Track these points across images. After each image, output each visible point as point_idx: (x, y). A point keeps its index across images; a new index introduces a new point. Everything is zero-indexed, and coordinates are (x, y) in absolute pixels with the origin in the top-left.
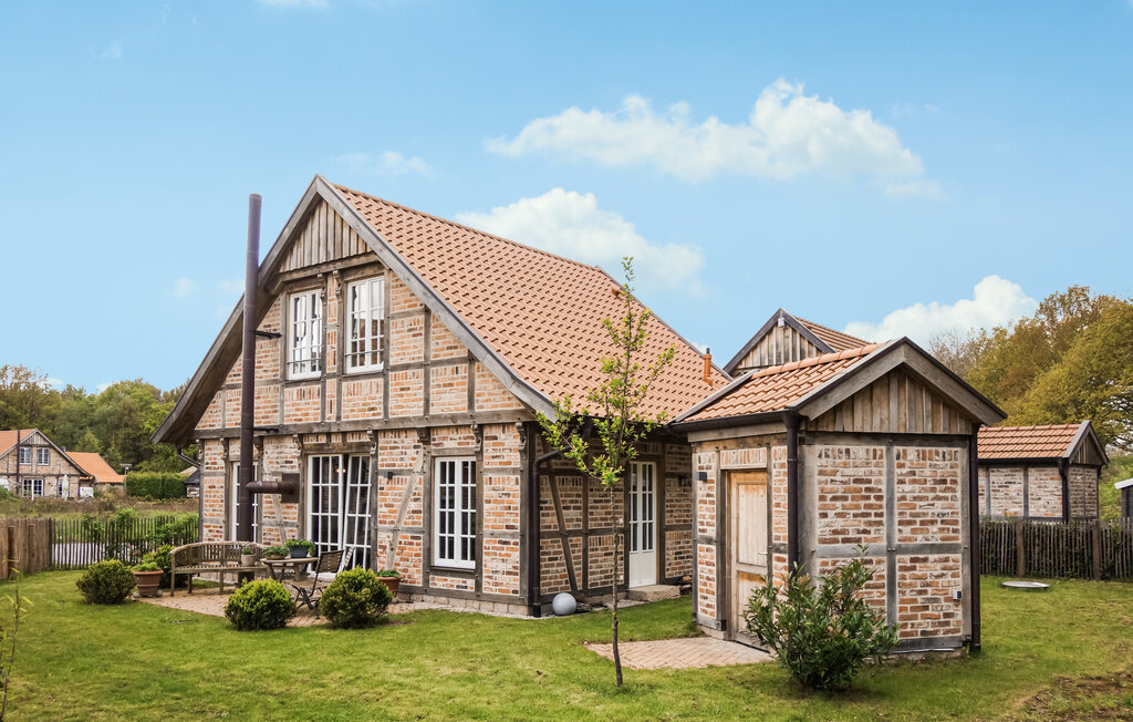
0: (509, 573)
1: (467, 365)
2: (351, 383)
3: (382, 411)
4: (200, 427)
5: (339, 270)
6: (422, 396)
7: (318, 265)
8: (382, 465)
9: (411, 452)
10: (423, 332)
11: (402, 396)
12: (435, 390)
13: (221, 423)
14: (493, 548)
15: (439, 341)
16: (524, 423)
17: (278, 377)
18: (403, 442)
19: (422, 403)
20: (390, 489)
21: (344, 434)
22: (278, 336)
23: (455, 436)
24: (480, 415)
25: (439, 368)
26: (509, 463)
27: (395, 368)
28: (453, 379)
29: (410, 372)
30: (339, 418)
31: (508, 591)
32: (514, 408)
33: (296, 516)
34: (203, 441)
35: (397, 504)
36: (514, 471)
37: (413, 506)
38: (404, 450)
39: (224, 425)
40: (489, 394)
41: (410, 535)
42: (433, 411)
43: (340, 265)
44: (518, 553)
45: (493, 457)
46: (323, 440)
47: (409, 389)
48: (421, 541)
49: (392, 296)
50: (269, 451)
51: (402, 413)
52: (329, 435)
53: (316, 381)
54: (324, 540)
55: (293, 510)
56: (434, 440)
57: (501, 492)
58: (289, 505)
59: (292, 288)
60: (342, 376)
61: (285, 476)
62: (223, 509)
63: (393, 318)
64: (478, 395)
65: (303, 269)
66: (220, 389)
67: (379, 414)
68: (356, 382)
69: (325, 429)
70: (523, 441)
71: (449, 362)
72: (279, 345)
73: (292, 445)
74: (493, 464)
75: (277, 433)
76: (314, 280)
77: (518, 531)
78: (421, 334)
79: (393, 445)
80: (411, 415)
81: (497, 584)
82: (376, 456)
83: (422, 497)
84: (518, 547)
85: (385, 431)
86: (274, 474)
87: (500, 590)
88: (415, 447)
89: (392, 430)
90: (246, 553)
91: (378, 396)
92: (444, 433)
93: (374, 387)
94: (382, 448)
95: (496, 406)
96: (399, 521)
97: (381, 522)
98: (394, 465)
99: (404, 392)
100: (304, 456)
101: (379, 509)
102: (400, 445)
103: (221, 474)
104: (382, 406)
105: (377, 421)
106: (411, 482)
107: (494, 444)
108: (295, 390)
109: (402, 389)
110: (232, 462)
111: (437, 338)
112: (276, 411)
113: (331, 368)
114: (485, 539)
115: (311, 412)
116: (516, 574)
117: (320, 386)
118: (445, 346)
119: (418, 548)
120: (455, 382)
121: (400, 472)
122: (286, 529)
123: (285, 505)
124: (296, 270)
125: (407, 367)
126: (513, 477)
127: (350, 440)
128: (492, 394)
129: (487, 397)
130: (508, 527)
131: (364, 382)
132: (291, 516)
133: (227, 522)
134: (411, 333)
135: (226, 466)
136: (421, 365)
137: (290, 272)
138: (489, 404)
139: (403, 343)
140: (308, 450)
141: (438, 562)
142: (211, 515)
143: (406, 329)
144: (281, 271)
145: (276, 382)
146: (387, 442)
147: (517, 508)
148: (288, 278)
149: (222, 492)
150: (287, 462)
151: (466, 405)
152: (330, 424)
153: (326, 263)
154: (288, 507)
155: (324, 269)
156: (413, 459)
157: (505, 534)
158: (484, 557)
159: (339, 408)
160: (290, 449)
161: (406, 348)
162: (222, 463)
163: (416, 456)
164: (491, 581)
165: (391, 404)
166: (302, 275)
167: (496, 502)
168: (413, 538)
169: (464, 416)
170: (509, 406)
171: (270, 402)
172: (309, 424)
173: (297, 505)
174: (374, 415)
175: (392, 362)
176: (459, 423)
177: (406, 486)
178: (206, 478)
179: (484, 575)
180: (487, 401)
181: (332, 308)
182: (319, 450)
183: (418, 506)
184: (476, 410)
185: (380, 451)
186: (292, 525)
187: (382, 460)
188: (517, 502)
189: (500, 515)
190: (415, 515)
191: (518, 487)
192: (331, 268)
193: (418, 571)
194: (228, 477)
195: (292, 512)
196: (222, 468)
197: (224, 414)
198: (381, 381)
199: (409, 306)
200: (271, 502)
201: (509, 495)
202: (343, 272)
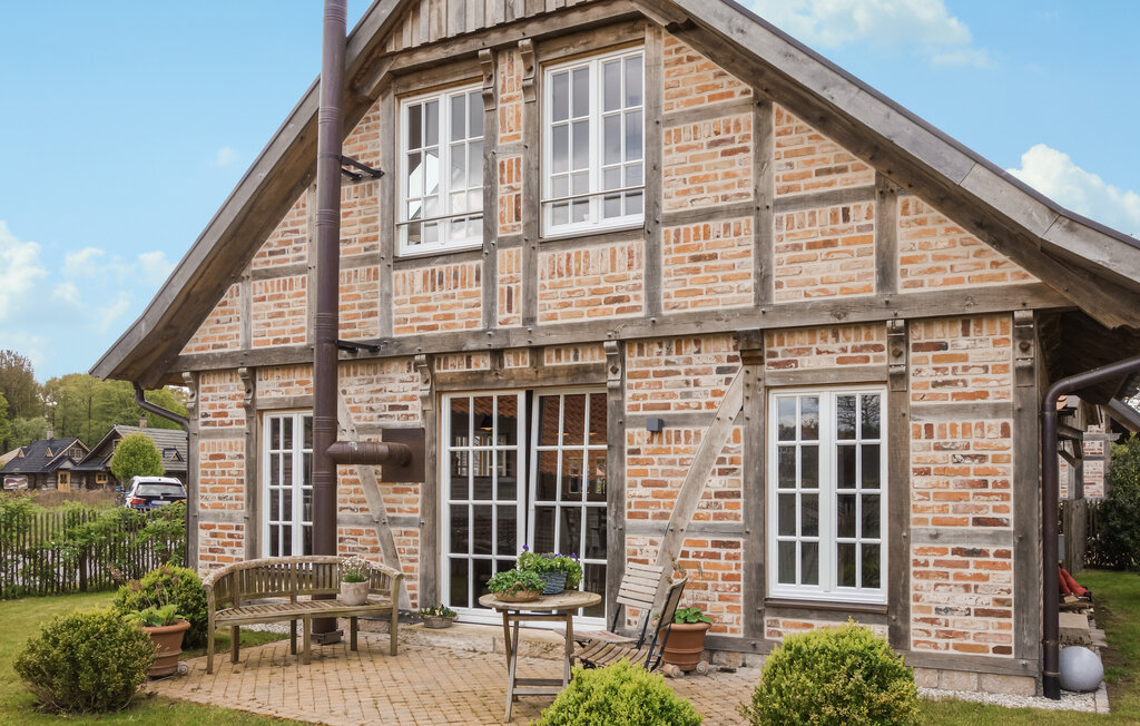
0: (979, 613)
1: (874, 203)
2: (561, 253)
3: (643, 303)
4: (190, 349)
5: (533, 39)
6: (752, 270)
7: (482, 32)
8: (636, 408)
9: (712, 381)
10: (751, 144)
11: (697, 271)
12: (785, 256)
13: (241, 340)
14: (937, 563)
15: (794, 160)
16: (1035, 311)
17: (378, 251)
18: (689, 361)
19: (750, 283)
20: (655, 452)
21: (537, 351)
22: (377, 174)
23: (831, 344)
24: (912, 300)
25: (795, 213)
26: (984, 395)
27: (674, 219)
28: (834, 231)
29: (715, 225)
30: (529, 320)
31: (984, 649)
32: (1010, 282)
33: (418, 505)
34: (196, 374)
35: (677, 483)
36: (997, 410)
37: (717, 483)
38: (691, 378)
39: (247, 344)
40: (937, 258)
41: (709, 539)
42: (778, 297)
43: (536, 29)
44: (1010, 574)
45: (935, 384)
46: (484, 364)
47: (714, 257)
48: (741, 551)
49: (664, 80)
50: (351, 390)
51: (695, 304)
52: (497, 354)
53: (474, 253)
54: (482, 547)
55: (411, 495)
56: (774, 354)
57: (958, 454)
58: (398, 485)
59: (408, 86)
60: (535, 241)
61: (388, 434)
62: (244, 495)
63: (670, 121)
64: (906, 261)
65: (444, 42)
66: (237, 278)
67: (635, 309)
68: (572, 251)
69: (496, 343)
70: (1025, 349)
71: (821, 199)
72: (378, 193)
73: (406, 376)
74: (935, 397)
75: (373, 355)
76: (470, 64)
77: (1011, 528)
78: (745, 150)
79: (664, 368)
80: (720, 307)
81: (948, 635)
82: (619, 390)
83: (741, 467)
84: (1011, 561)
85: (641, 342)
86: (362, 430)
87: (956, 647)
88: (720, 371)
89: (660, 340)
90: (352, 579)
91: (633, 273)
92: (801, 340)
93: (622, 258)
94: (633, 375)
95: (960, 281)
96: (681, 512)
97: (632, 515)
98: (667, 407)
99: (701, 264)
100: (435, 396)
101: (628, 491)
102: (682, 368)
103: (238, 434)
104: (642, 293)
105: (632, 321)
106: (711, 438)
107: (936, 359)
108: (418, 273)
109: (696, 259)
110: (261, 412)
111: (787, 155)
112: (372, 314)
113: (507, 226)
114: (914, 546)
115: (457, 311)
116: (1006, 614)
117: (481, 262)
118: (813, 169)
119: (734, 564)
120: (840, 237)
121: (685, 420)
122: (394, 530)
123: (390, 486)
124: (426, 46)
125: (710, 214)
126: (997, 422)
127: (550, 361)
128: (945, 258)
129: (931, 264)
130: (977, 522)
131: (593, 249)
132: (405, 506)
133: (253, 520)
134: (719, 149)
135: (249, 419)
136: (745, 210)
137: (410, 51)
138: (939, 277)
139: (698, 169)
140: (443, 384)
141: (777, 590)
142: (215, 506)
143: (705, 141)
144: (391, 48)
145: (373, 259)
146: (647, 364)
147: (1005, 484)
148: (404, 62)
149: (240, 466)
150: (392, 408)
151: (873, 281)
152: (507, 332)
153: (502, 27)
154: (396, 491)
155: (496, 39)
156: (716, 393)
157: (972, 536)
158: (913, 581)
159: (530, 300)
160: (404, 385)
161: (706, 179)
162: (242, 414)
163: (723, 388)
164: (933, 628)
165: (667, 287)
166: (439, 54)
167: (943, 471)
168: (716, 544)
169: (869, 305)
170: (992, 278)
171: (358, 297)
172: (456, 336)
173: (419, 486)
174: (620, 311)
175: (666, 208)
176: (853, 317)
177: (699, 447)
178: (201, 441)
179: (913, 615)
180: (931, 271)
181: (510, 116)
182: (475, 382)
183: (735, 483)
184: (901, 291)
185: (627, 381)
186: (409, 522)
187: (634, 397)
188: (1008, 471)
189: (959, 497)
190: (722, 501)
191: (1009, 442)
192: (514, 35)
193: (731, 609)
194: (252, 440)
195: (409, 499)
196: (241, 422)
197: (246, 325)
198: (639, 245)
199: (711, 98)
200: (356, 482)
201: (982, 458)
202: (538, 41)
